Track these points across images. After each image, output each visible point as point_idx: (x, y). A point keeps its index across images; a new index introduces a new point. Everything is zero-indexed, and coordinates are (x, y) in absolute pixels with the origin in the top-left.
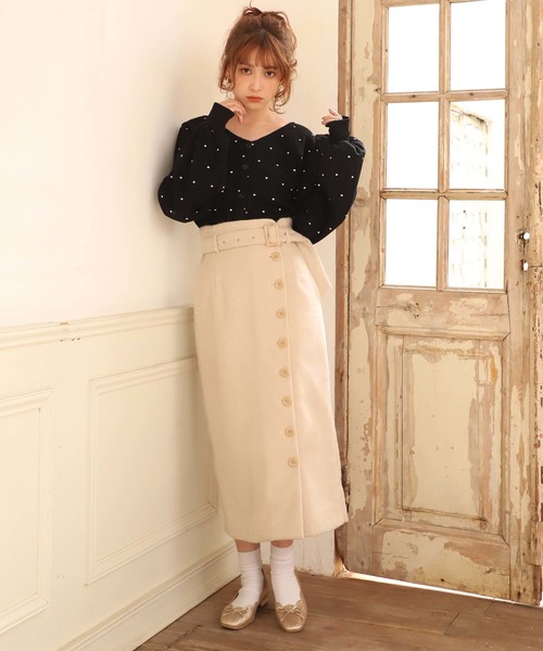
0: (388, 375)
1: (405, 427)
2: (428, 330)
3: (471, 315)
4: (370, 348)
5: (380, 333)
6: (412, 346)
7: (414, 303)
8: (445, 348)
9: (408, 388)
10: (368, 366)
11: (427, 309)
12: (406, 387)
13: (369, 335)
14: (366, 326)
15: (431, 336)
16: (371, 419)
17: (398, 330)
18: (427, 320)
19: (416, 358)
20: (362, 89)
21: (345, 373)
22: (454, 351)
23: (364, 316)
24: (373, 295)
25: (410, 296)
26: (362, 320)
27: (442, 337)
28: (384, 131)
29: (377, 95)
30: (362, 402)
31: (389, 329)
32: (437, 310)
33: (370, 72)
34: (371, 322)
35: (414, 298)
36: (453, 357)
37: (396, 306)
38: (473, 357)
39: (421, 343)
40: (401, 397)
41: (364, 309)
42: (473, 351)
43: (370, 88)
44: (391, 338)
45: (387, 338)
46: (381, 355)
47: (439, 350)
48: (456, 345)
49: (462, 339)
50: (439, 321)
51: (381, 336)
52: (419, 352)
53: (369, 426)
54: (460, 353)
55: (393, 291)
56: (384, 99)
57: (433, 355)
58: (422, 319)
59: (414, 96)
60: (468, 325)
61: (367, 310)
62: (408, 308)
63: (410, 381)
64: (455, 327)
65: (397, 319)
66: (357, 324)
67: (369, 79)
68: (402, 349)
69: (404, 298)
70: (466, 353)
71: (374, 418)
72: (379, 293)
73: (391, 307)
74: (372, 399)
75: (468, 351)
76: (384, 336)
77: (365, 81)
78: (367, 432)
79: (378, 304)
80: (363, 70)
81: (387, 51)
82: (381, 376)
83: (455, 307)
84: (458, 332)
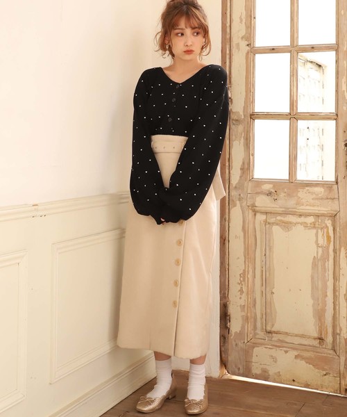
0: (256, 241)
1: (267, 275)
2: (283, 209)
3: (313, 199)
4: (244, 222)
5: (250, 211)
6: (273, 220)
7: (273, 191)
8: (295, 221)
9: (270, 249)
10: (242, 234)
11: (282, 195)
12: (268, 247)
13: (243, 212)
14: (241, 207)
15: (286, 213)
16: (244, 270)
17: (263, 210)
18: (283, 202)
19: (275, 229)
20: (238, 45)
21: (227, 239)
22: (301, 224)
23: (240, 200)
24: (246, 184)
25: (271, 186)
26: (238, 202)
27: (293, 214)
28: (253, 73)
29: (248, 48)
30: (238, 258)
31: (257, 209)
32: (289, 195)
33: (243, 32)
34: (244, 204)
35: (274, 187)
36: (300, 228)
37: (262, 193)
38: (314, 227)
39: (279, 218)
40: (265, 255)
41: (240, 195)
42: (314, 223)
43: (243, 44)
44: (258, 215)
45: (255, 215)
46: (251, 226)
47: (291, 223)
48: (302, 219)
49: (309, 215)
50: (291, 203)
51: (250, 214)
52: (277, 224)
53: (243, 275)
54: (305, 225)
55: (260, 183)
56: (253, 51)
57: (287, 226)
58: (280, 202)
59: (273, 49)
60: (310, 206)
61: (242, 195)
62: (269, 194)
63: (272, 245)
64: (302, 207)
65: (262, 202)
66: (235, 206)
67: (242, 38)
68: (266, 222)
69: (267, 187)
70: (309, 225)
71: (247, 270)
72: (250, 184)
73: (258, 193)
74: (245, 257)
75: (311, 224)
76: (253, 213)
77: (240, 39)
78: (242, 279)
79: (249, 191)
80: (239, 31)
81: (254, 18)
82: (251, 240)
83: (302, 193)
84: (304, 211)
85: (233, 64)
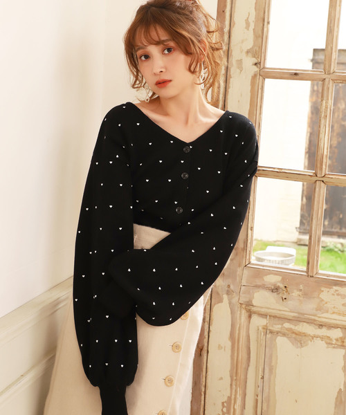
0: (249, 354)
1: (265, 408)
2: (295, 314)
3: (343, 305)
4: (233, 326)
5: (244, 311)
6: (277, 327)
7: (282, 286)
8: (312, 334)
9: (271, 370)
10: (229, 344)
11: (295, 293)
12: (268, 367)
13: (232, 312)
14: (230, 303)
15: (298, 320)
16: (229, 398)
17: (263, 311)
18: (294, 304)
19: (280, 340)
20: (240, 62)
21: (205, 348)
22: (322, 338)
23: (228, 293)
24: (239, 270)
25: (279, 278)
26: (225, 297)
27: (311, 322)
28: (261, 107)
29: (255, 69)
30: (221, 379)
31: (254, 309)
32: (307, 295)
33: (249, 44)
34: (235, 300)
35: (283, 280)
36: (320, 344)
37: (263, 287)
38: (342, 346)
39: (287, 325)
40: (263, 378)
41: (229, 286)
42: (342, 339)
43: (249, 62)
44: (254, 317)
45: (250, 317)
46: (243, 333)
47: (305, 335)
48: (323, 332)
49: (330, 327)
50: (309, 307)
51: (244, 314)
52: (284, 335)
53: (228, 404)
54: (329, 343)
55: (259, 273)
56: (263, 74)
57: (299, 339)
58: (291, 304)
59: (296, 74)
60: (339, 314)
61: (232, 287)
62: (275, 290)
63: (273, 364)
64: (325, 315)
65: (262, 299)
66: (221, 301)
67: (248, 52)
68: (266, 329)
69: (272, 280)
70: (334, 342)
71: (233, 397)
72: (246, 272)
73: (257, 287)
74: (232, 377)
75: (337, 340)
76: (247, 314)
77: (244, 54)
78: (225, 410)
79: (244, 282)
80: (242, 42)
81: (268, 23)
82: (243, 354)
83: (326, 295)
84: (327, 320)
85: (230, 91)
